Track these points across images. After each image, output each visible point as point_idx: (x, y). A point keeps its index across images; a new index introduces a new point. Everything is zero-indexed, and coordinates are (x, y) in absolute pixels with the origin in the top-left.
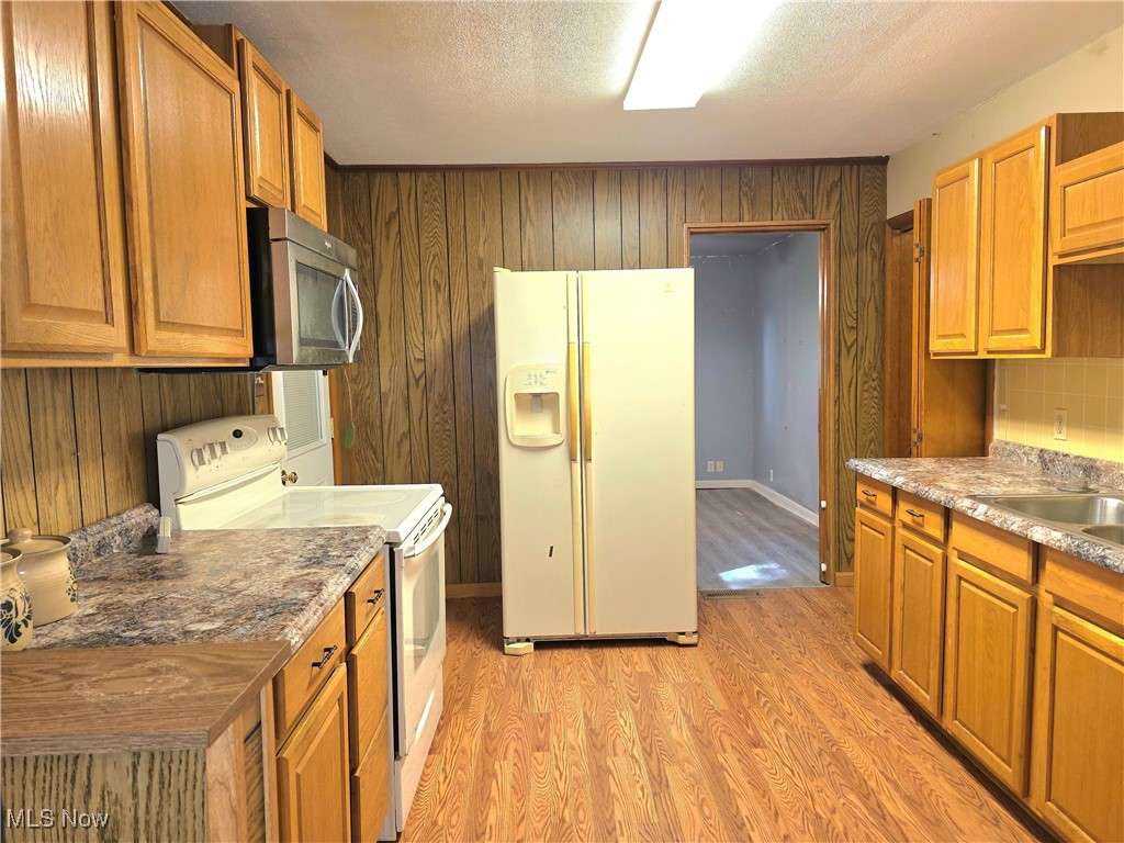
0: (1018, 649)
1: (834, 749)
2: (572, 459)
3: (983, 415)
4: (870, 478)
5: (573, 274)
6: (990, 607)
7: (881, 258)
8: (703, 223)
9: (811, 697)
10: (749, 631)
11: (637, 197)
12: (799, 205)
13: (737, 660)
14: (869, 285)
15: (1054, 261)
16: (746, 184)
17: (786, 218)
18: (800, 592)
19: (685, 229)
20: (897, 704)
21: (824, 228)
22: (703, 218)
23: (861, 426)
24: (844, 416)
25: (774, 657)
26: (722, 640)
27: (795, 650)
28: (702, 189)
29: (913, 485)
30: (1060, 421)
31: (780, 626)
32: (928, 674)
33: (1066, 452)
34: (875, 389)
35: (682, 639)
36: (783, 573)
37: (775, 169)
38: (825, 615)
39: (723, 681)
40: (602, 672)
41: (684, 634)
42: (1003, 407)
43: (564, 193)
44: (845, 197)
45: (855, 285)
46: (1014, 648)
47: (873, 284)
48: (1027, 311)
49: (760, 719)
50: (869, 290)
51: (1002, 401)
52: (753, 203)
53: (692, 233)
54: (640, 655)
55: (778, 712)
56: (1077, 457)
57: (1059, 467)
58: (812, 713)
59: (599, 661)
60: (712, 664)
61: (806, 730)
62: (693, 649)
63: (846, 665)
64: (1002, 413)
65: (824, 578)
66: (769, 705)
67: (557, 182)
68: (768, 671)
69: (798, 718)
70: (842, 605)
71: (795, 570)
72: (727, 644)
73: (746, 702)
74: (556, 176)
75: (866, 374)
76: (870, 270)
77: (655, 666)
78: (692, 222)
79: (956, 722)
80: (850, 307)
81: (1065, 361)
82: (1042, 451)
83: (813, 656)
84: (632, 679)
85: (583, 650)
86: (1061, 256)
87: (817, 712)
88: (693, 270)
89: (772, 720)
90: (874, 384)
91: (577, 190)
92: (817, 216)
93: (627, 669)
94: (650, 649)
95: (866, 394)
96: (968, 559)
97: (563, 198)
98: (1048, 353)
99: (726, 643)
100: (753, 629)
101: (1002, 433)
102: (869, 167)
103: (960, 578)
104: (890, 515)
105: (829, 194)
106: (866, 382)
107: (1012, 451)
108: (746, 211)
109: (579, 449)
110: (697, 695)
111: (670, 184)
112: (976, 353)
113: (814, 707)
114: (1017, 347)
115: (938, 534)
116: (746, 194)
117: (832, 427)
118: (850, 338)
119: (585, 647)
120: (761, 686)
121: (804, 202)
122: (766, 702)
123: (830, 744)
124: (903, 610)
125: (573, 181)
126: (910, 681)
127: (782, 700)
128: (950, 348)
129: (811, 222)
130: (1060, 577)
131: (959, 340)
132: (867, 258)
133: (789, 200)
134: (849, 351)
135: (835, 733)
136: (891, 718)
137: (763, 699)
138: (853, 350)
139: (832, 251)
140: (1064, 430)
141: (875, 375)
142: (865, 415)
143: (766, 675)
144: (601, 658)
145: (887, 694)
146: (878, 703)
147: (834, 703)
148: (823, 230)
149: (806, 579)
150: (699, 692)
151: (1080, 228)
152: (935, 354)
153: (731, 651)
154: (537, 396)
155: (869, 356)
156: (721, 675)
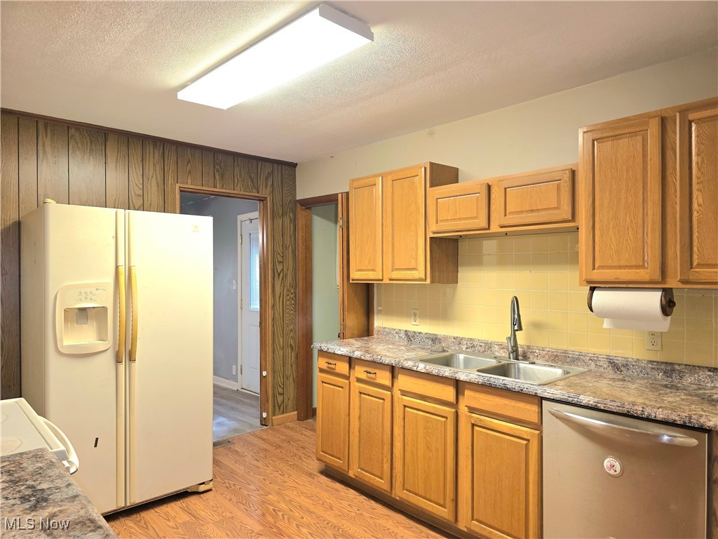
0: (448, 441)
1: (340, 531)
2: (118, 361)
3: (368, 313)
4: (334, 353)
5: (121, 212)
6: (427, 420)
7: (294, 221)
8: (189, 186)
9: (306, 502)
10: (240, 469)
11: (141, 159)
12: (250, 183)
13: (246, 492)
14: (288, 237)
15: (430, 235)
16: (218, 164)
17: (242, 190)
18: (254, 435)
19: (177, 187)
20: (352, 491)
21: (262, 200)
22: (189, 181)
23: (286, 322)
24: (277, 316)
25: (268, 483)
26: (226, 481)
27: (277, 474)
28: (189, 162)
29: (369, 355)
30: (415, 315)
31: (258, 461)
32: (382, 467)
33: (420, 331)
34: (292, 299)
35: (202, 488)
36: (233, 424)
37: (236, 158)
38: (278, 447)
39: (246, 510)
40: (151, 532)
41: (203, 483)
42: (380, 308)
43: (80, 145)
44: (275, 183)
45: (281, 237)
46: (445, 440)
47: (290, 236)
48: (416, 259)
49: (287, 528)
50: (289, 240)
51: (378, 306)
52: (222, 177)
53: (181, 191)
54: (173, 508)
55: (295, 520)
56: (426, 334)
57: (418, 340)
58: (314, 513)
59: (142, 523)
60: (230, 500)
61: (318, 525)
62: (210, 492)
63: (311, 475)
64: (380, 312)
65: (264, 422)
66: (286, 517)
67: (73, 136)
68: (270, 494)
69: (307, 519)
70: (284, 438)
71: (240, 421)
72: (232, 483)
73: (270, 519)
74: (72, 131)
75: (288, 290)
76: (289, 228)
77: (190, 514)
78: (183, 183)
79: (404, 491)
80: (279, 249)
81: (437, 285)
82: (406, 331)
83: (290, 475)
84: (180, 530)
85: (123, 520)
86: (434, 233)
87: (315, 510)
88: (212, 218)
89: (294, 526)
90: (292, 296)
91: (91, 145)
92: (260, 192)
93: (171, 524)
94: (179, 502)
95: (288, 302)
96: (409, 395)
97: (79, 149)
98: (428, 281)
99: (230, 482)
100: (242, 468)
101: (379, 322)
102: (287, 167)
103: (405, 406)
104: (348, 375)
105: (267, 179)
106: (288, 295)
107: (388, 333)
108: (218, 182)
109: (125, 353)
110: (236, 526)
111: (166, 154)
112: (382, 280)
113: (312, 508)
114: (411, 278)
115: (387, 383)
116: (218, 171)
117: (270, 323)
118: (279, 268)
119: (123, 517)
120: (272, 505)
121: (253, 182)
122: (283, 515)
123: (336, 529)
124: (359, 432)
125: (88, 138)
126: (367, 474)
127: (291, 510)
128: (366, 277)
129: (257, 195)
130: (475, 398)
131: (371, 273)
132: (287, 221)
133: (244, 179)
134: (279, 276)
135: (334, 521)
136: (355, 500)
137: (280, 514)
138: (281, 275)
139: (269, 214)
140: (418, 320)
141: (292, 291)
142: (287, 315)
143: (270, 497)
144: (143, 521)
145: (343, 487)
146: (343, 494)
147: (321, 502)
148: (263, 201)
149: (251, 426)
150: (236, 523)
151: (447, 220)
152: (353, 280)
153: (238, 487)
154: (83, 310)
155: (289, 279)
156: (242, 506)
